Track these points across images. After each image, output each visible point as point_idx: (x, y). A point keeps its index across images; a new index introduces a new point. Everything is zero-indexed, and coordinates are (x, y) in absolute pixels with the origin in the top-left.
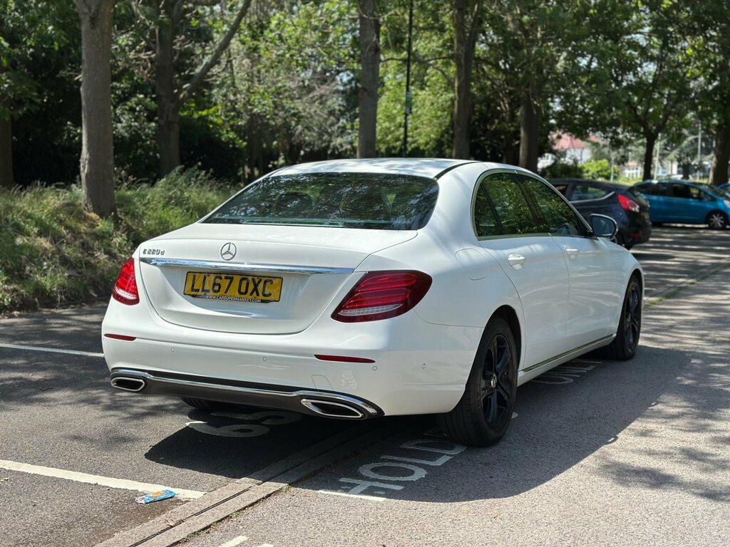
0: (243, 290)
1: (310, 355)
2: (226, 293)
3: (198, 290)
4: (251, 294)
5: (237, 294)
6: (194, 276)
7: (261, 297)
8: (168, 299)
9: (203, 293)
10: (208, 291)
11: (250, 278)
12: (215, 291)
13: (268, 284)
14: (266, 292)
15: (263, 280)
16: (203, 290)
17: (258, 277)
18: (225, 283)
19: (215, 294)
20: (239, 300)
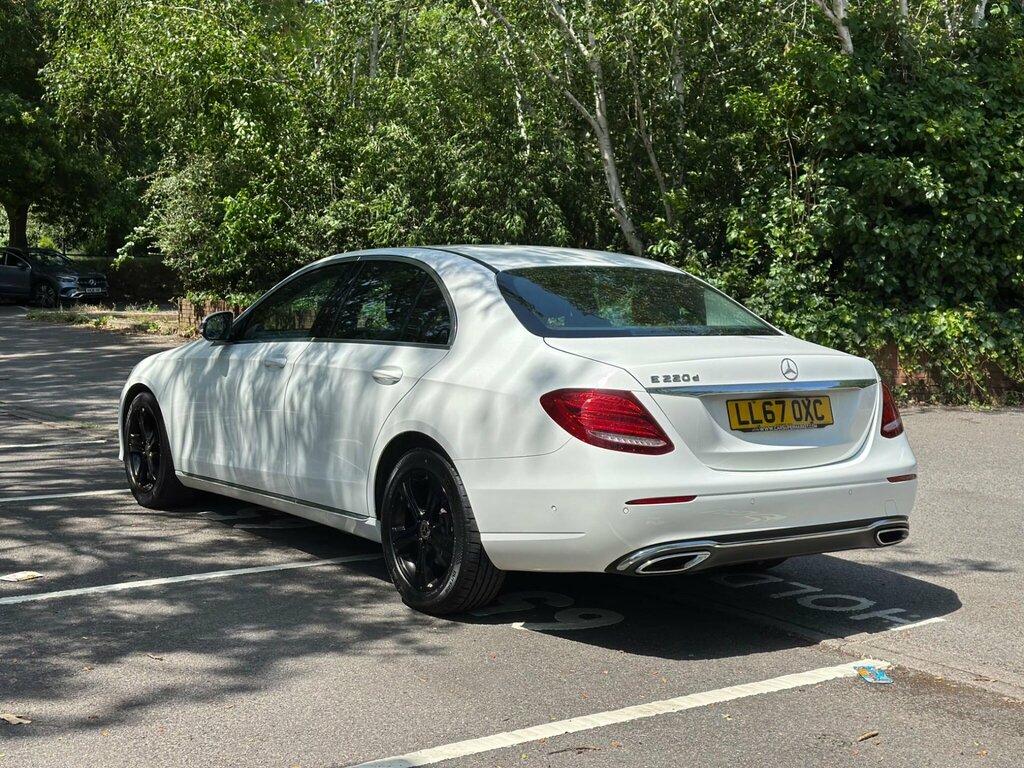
0: (798, 416)
1: (883, 480)
2: (782, 420)
3: (747, 423)
4: (806, 420)
5: (795, 422)
6: (737, 405)
7: (816, 421)
8: (715, 439)
9: (755, 426)
10: (761, 422)
11: (800, 400)
12: (768, 421)
13: (817, 405)
14: (819, 415)
15: (812, 400)
16: (754, 422)
17: (807, 397)
18: (776, 409)
19: (771, 424)
20: (798, 428)
